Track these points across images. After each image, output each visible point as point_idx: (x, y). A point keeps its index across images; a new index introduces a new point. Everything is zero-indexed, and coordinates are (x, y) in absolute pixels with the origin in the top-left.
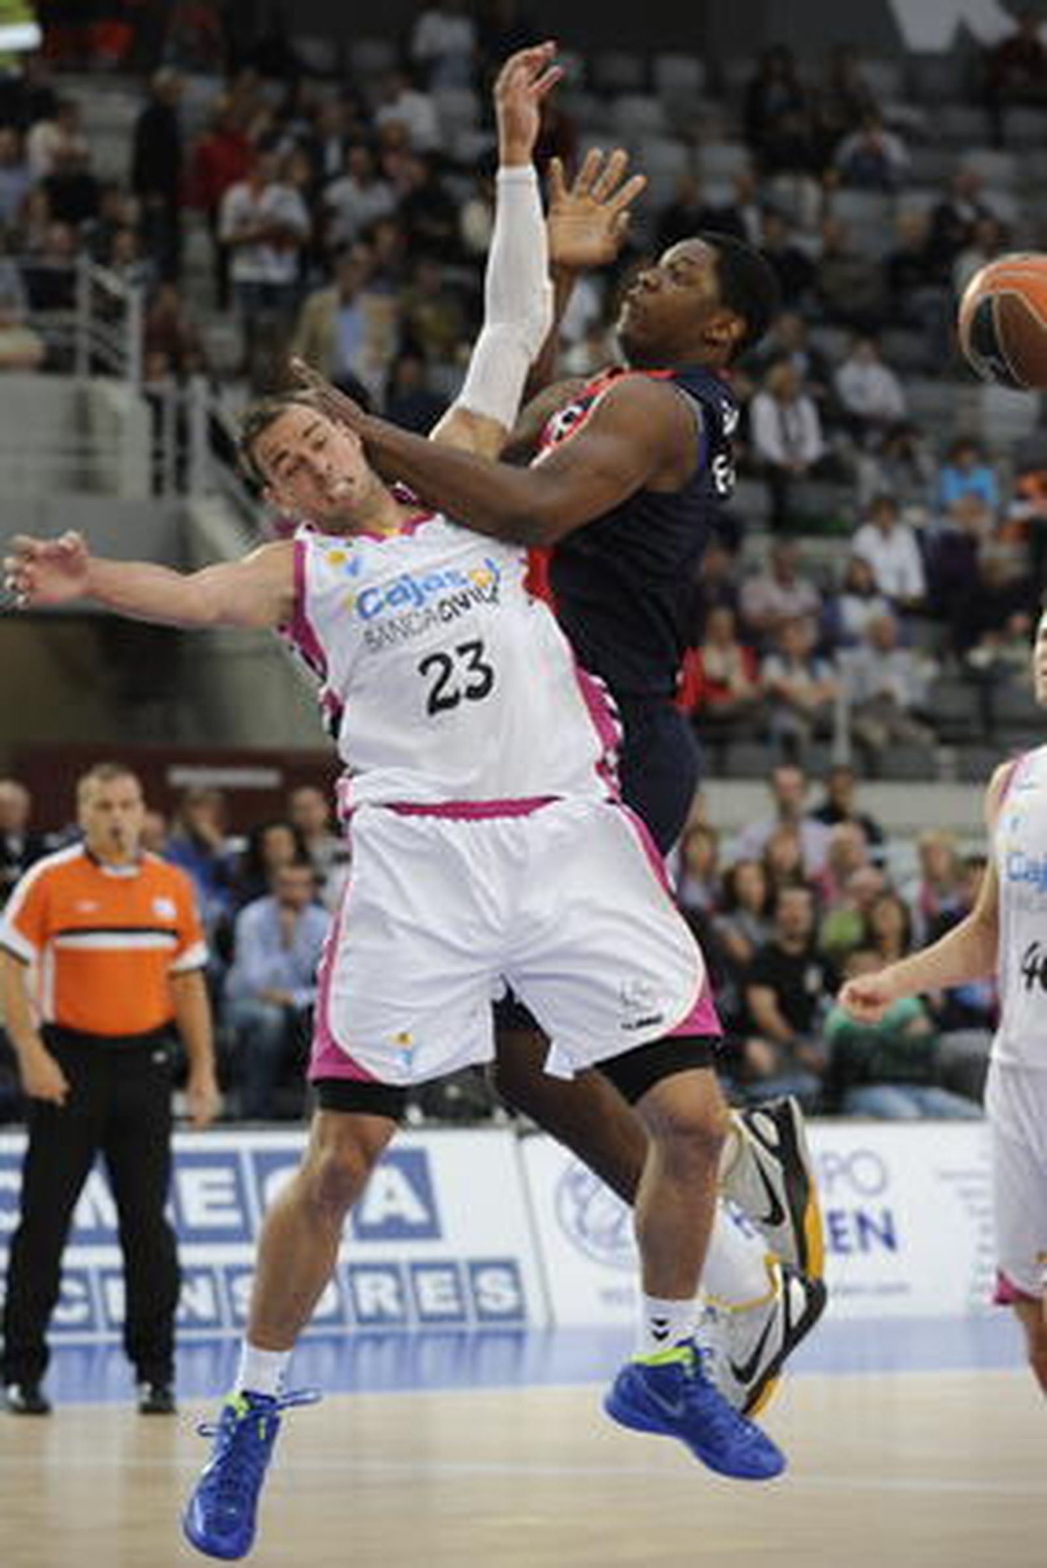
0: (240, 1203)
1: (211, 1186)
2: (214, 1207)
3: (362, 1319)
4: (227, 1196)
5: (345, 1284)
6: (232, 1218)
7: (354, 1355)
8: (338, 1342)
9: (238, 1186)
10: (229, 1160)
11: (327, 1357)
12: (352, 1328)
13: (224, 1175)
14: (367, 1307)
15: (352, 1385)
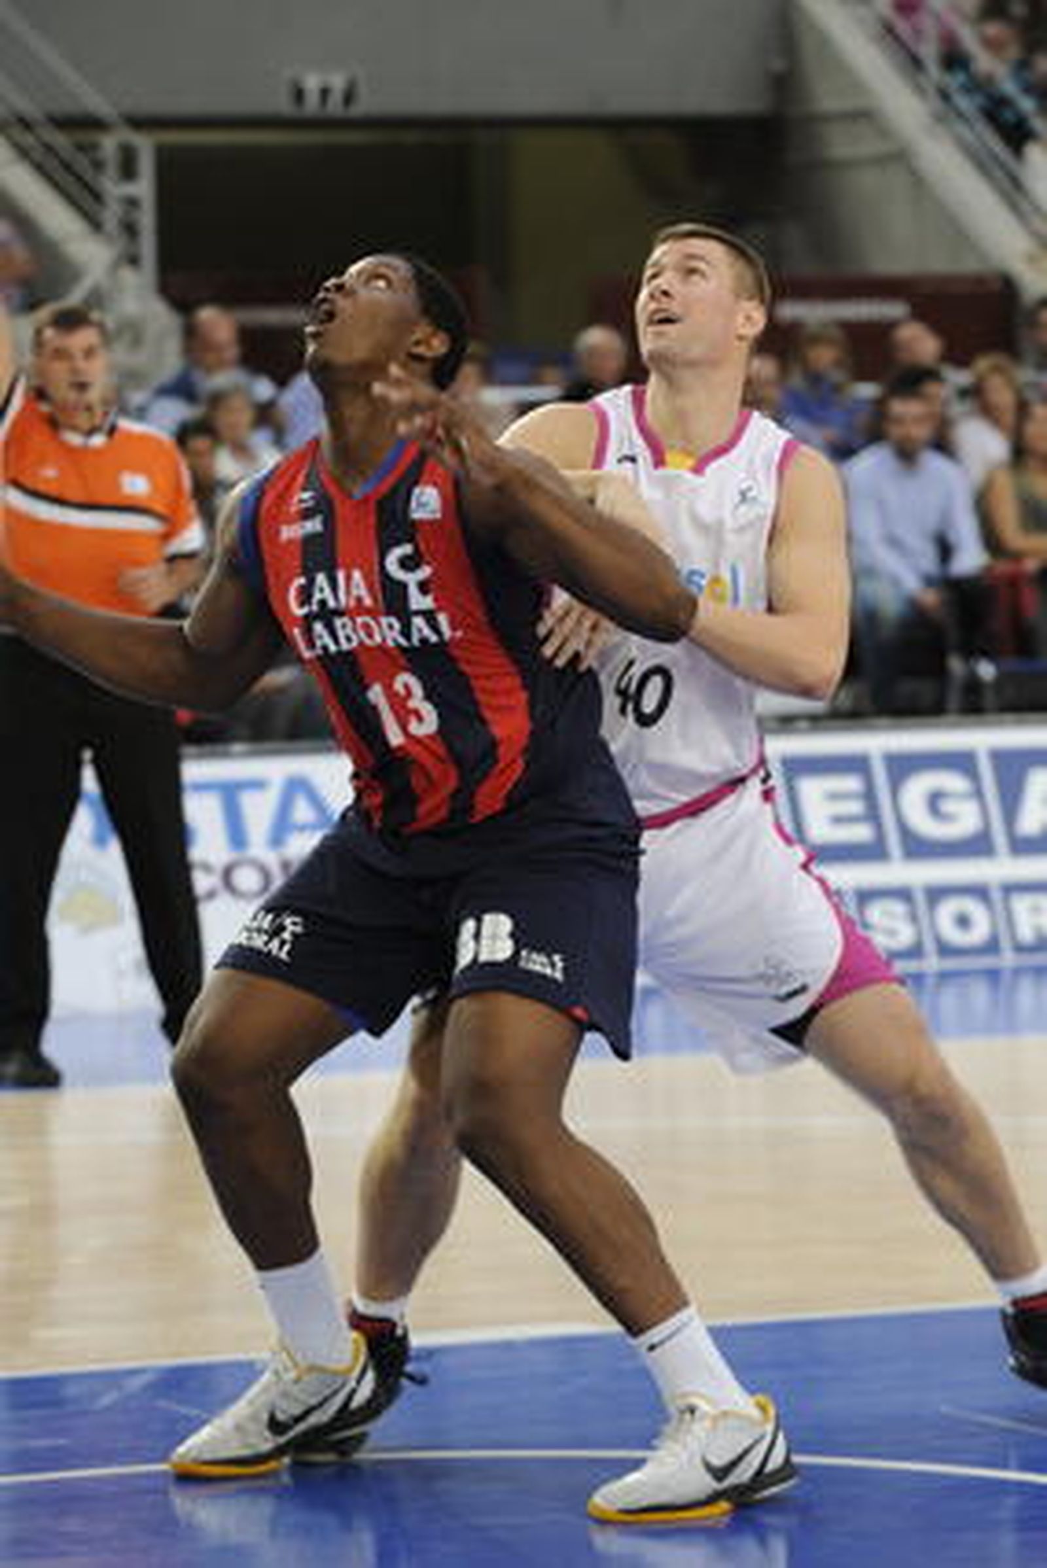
0: (872, 815)
1: (834, 796)
2: (838, 820)
3: (1019, 948)
4: (855, 807)
5: (999, 906)
6: (861, 833)
7: (1013, 989)
8: (993, 975)
9: (869, 795)
10: (857, 764)
11: (980, 993)
12: (1008, 959)
13: (851, 783)
14: (1026, 933)
15: (1011, 1026)
